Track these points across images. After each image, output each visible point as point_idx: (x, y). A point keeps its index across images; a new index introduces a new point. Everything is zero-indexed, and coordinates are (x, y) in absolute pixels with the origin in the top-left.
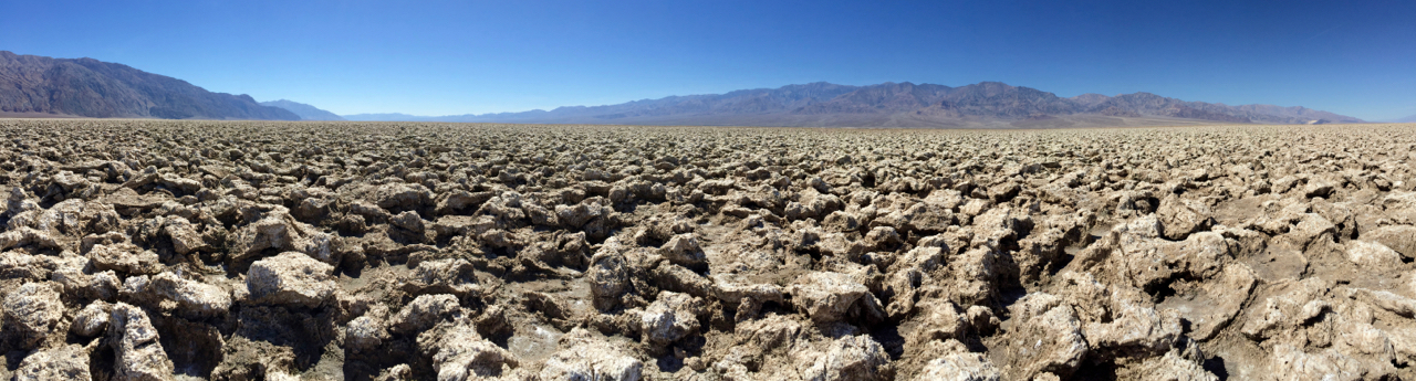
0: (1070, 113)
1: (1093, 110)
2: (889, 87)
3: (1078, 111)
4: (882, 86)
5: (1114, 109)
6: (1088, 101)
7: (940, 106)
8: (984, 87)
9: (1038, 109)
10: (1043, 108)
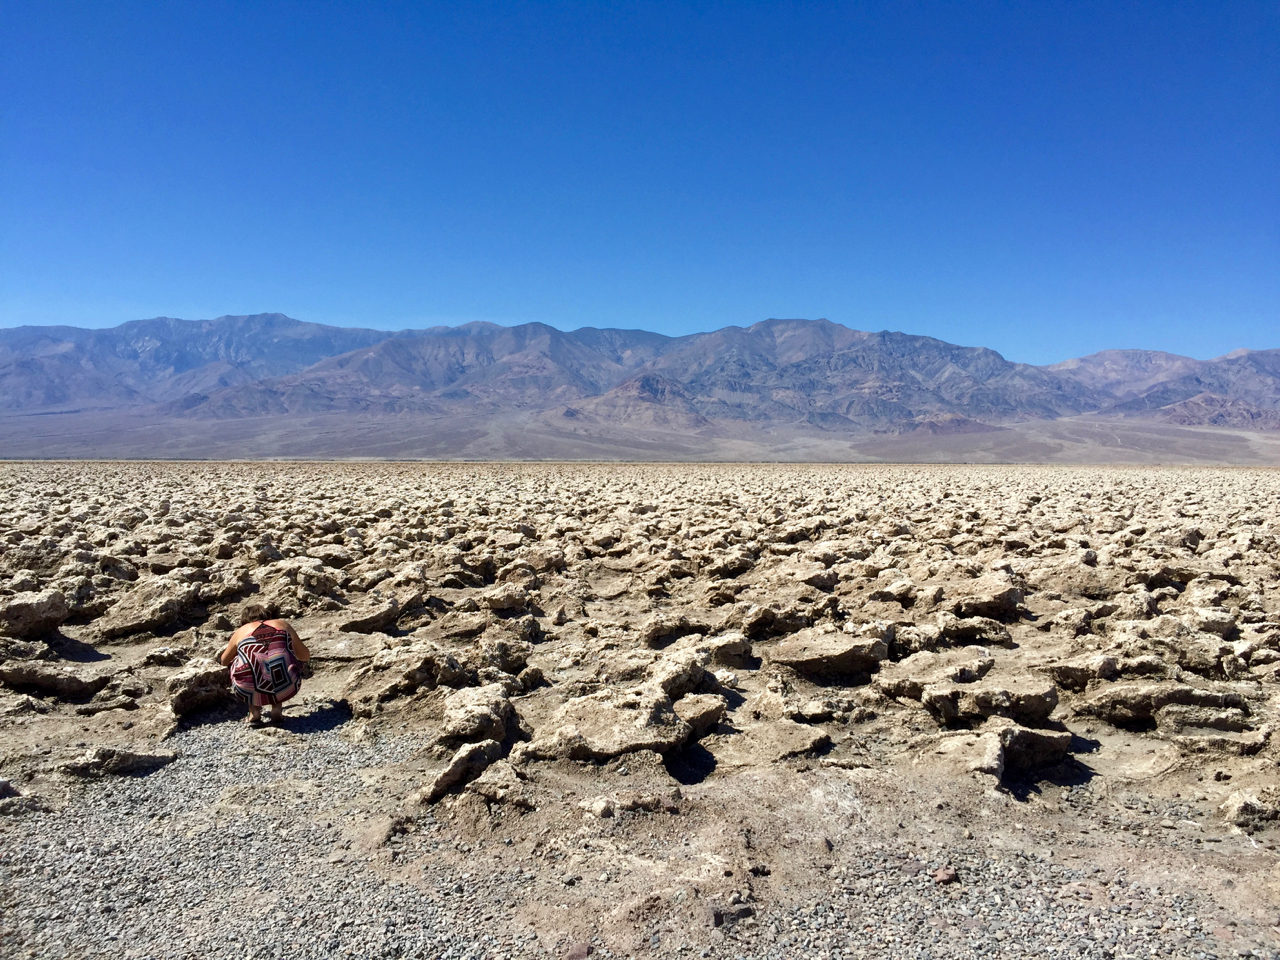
0: (1051, 414)
1: (1132, 405)
2: (483, 337)
3: (1077, 408)
4: (459, 334)
5: (1210, 401)
6: (1113, 376)
7: (634, 393)
8: (771, 335)
9: (942, 400)
10: (959, 397)
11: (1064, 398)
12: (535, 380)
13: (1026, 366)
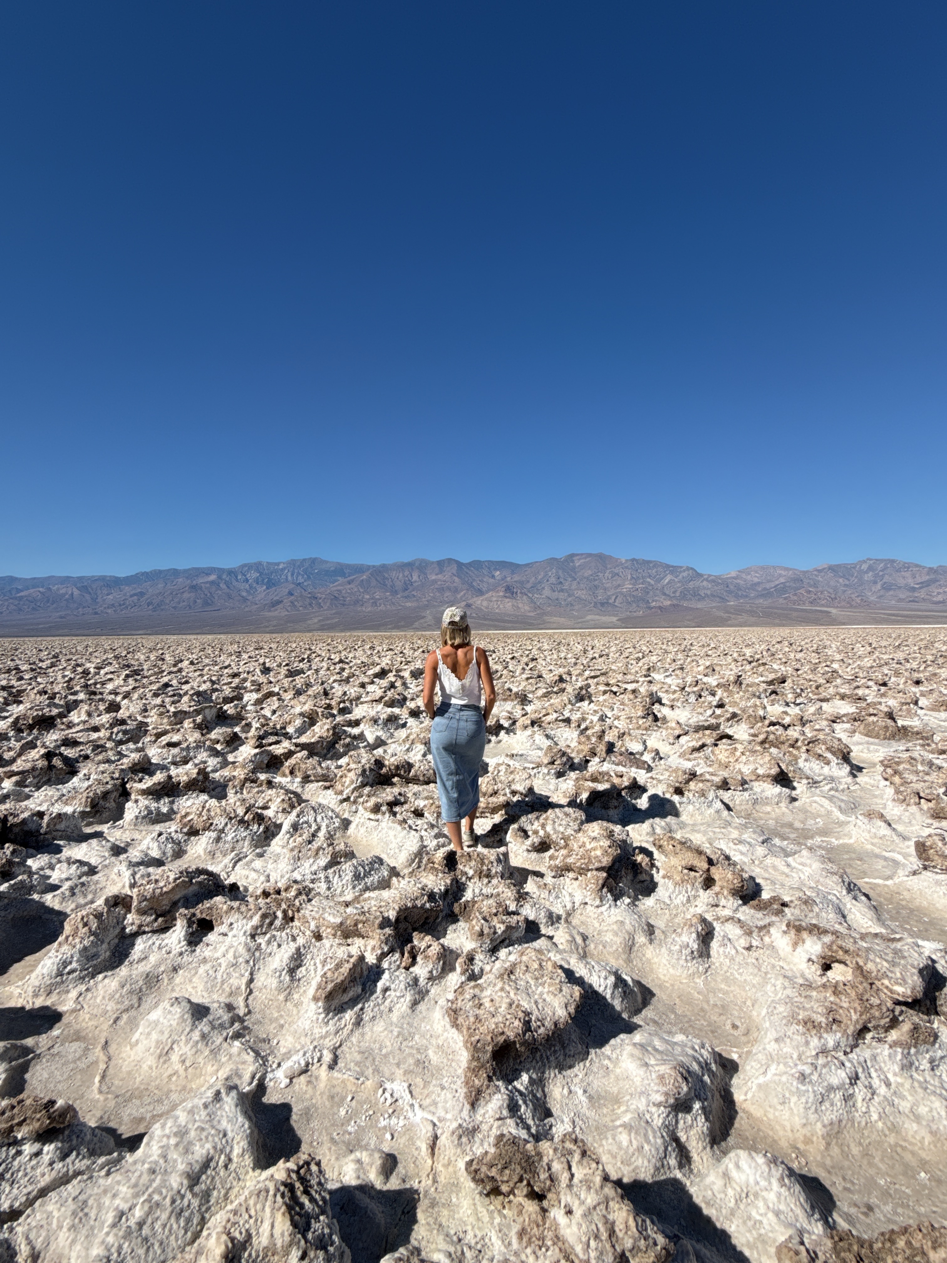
0: (724, 600)
5: (809, 592)
6: (756, 580)
7: (501, 594)
8: (573, 561)
9: (665, 594)
10: (674, 592)
11: (730, 592)
12: (449, 589)
13: (710, 576)
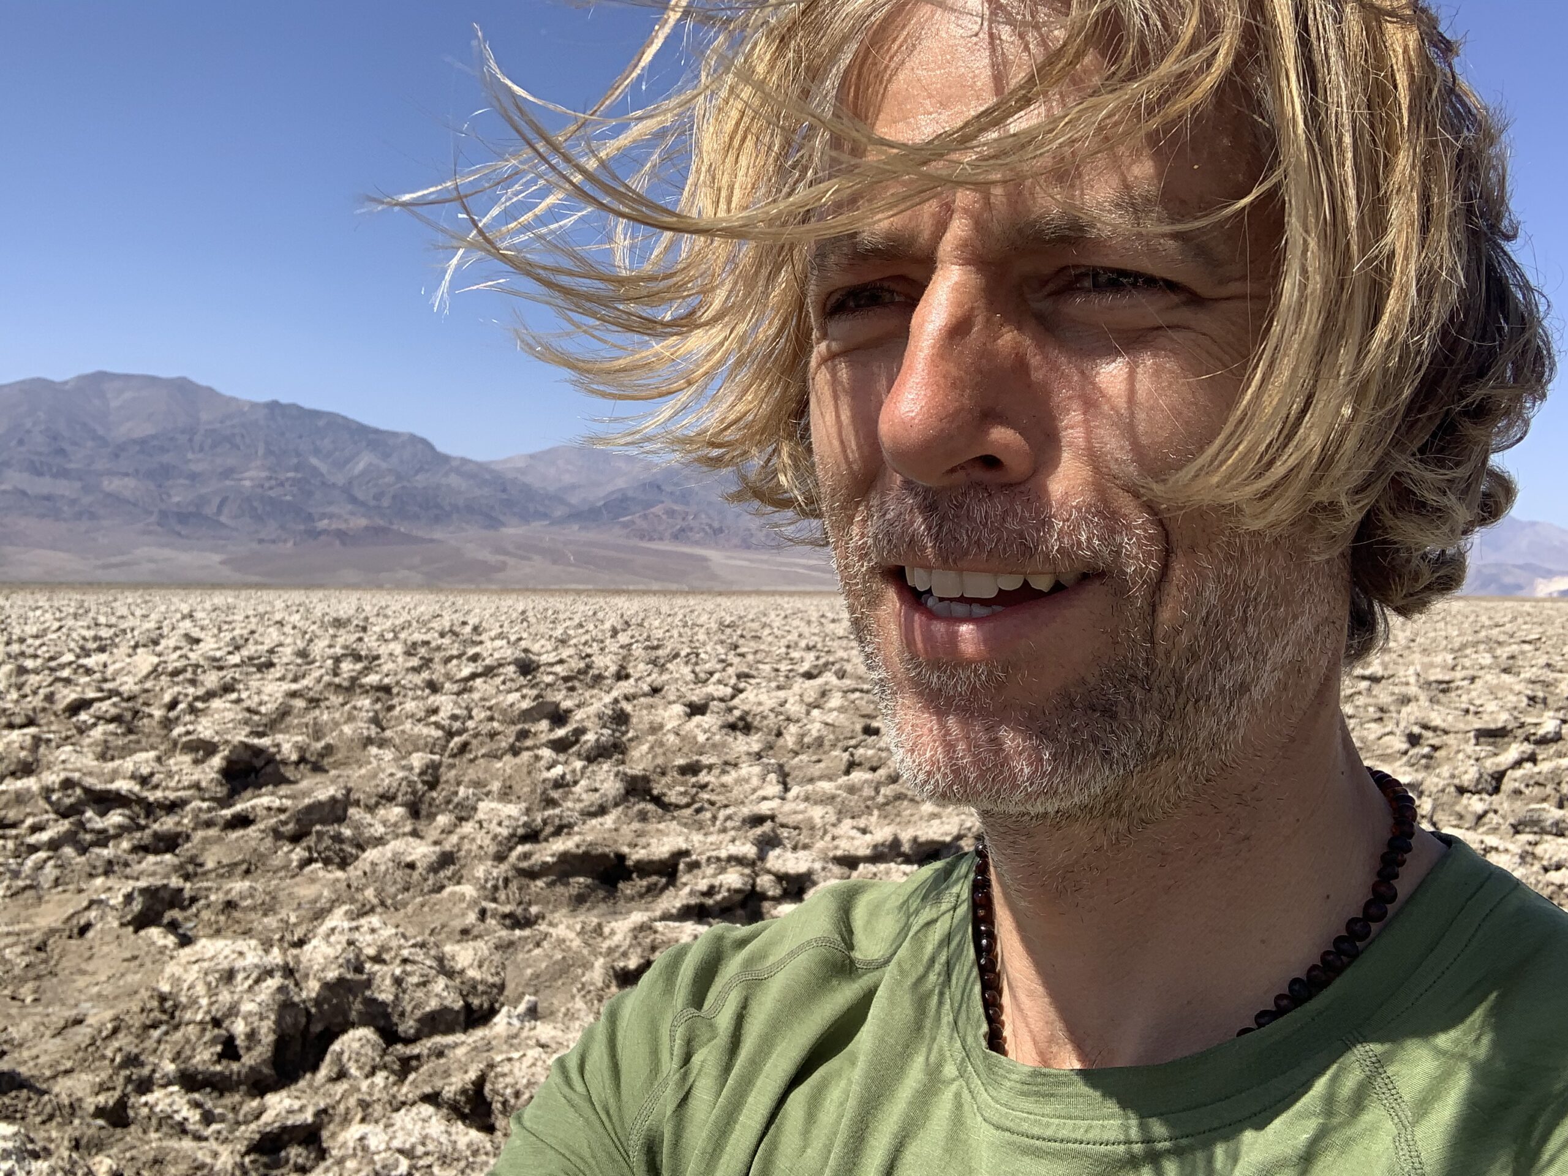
5: (671, 513)
8: (101, 396)
10: (378, 497)
11: (510, 503)
